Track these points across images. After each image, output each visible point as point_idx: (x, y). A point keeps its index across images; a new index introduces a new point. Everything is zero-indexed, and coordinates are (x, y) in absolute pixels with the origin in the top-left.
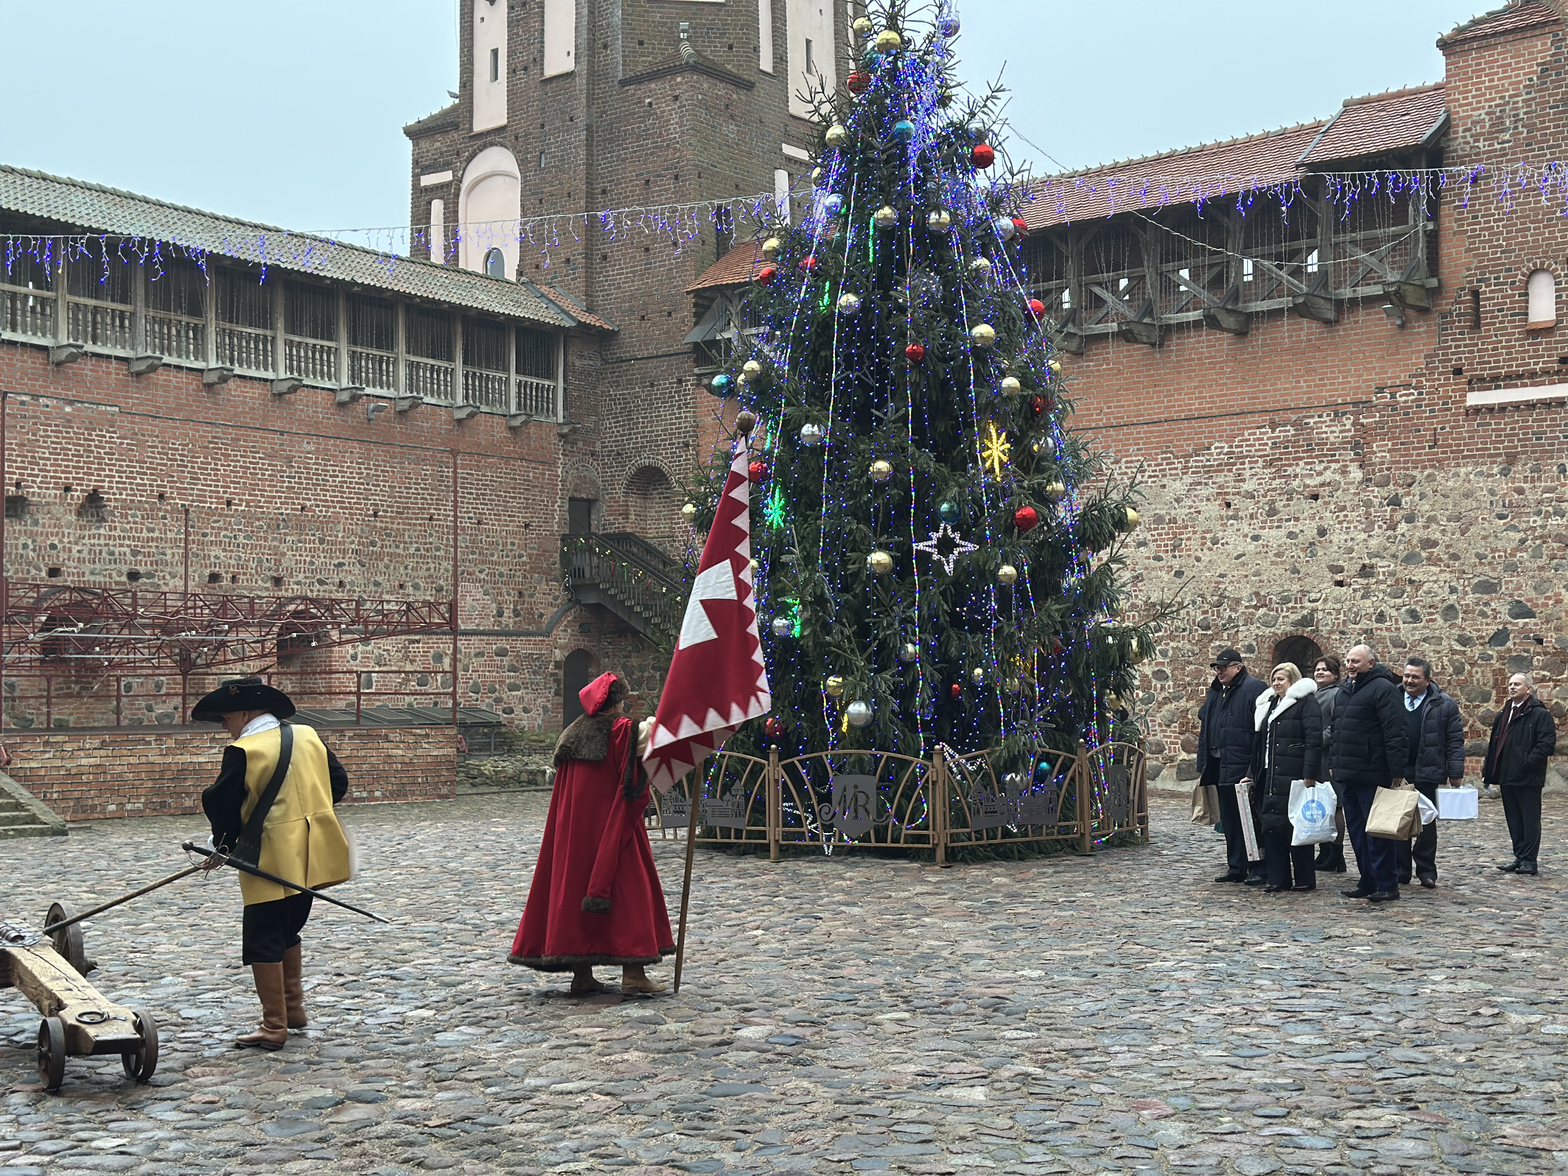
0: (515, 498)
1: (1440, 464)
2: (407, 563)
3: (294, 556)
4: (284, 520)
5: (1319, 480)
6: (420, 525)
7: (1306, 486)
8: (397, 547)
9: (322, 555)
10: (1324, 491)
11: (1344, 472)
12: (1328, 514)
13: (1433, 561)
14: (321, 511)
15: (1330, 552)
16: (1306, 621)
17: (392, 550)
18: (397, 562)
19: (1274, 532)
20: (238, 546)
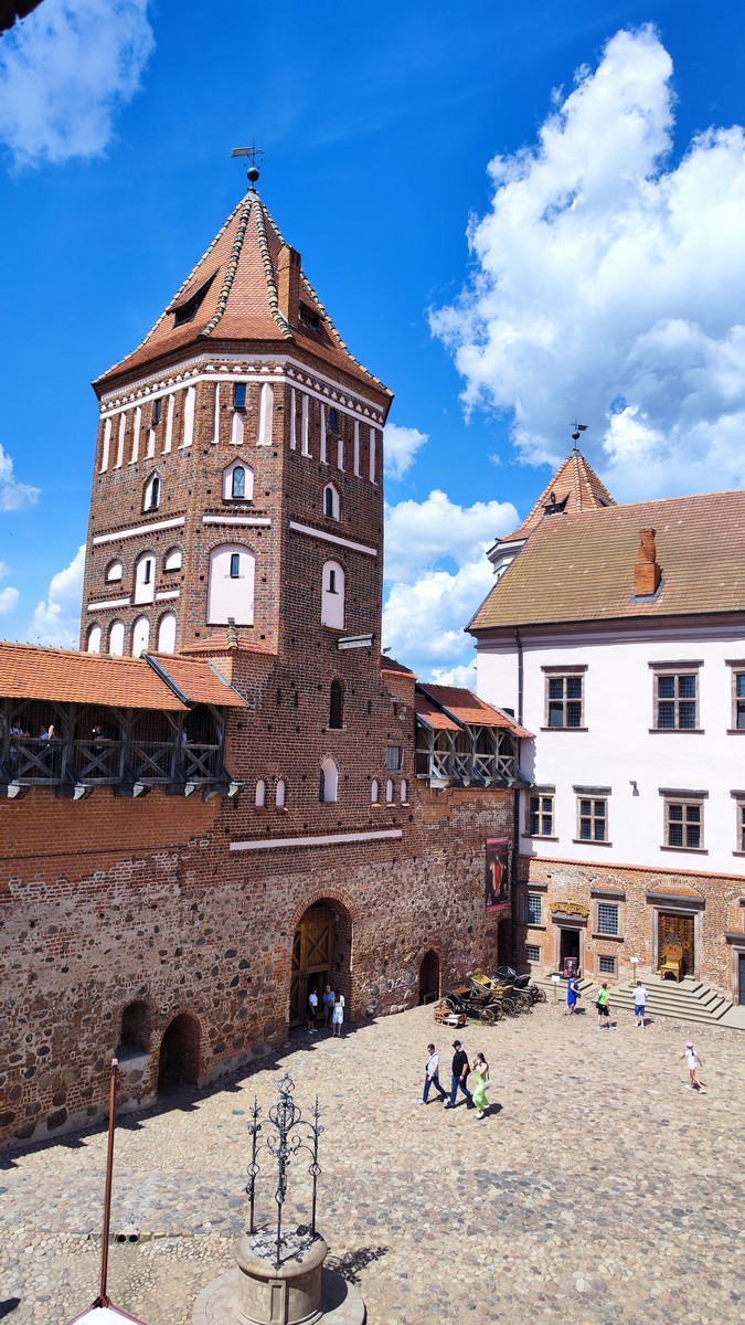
1: (215, 884)
5: (158, 896)
7: (150, 900)
10: (160, 903)
11: (171, 891)
12: (161, 918)
13: (210, 942)
15: (162, 944)
16: (143, 990)
19: (130, 933)
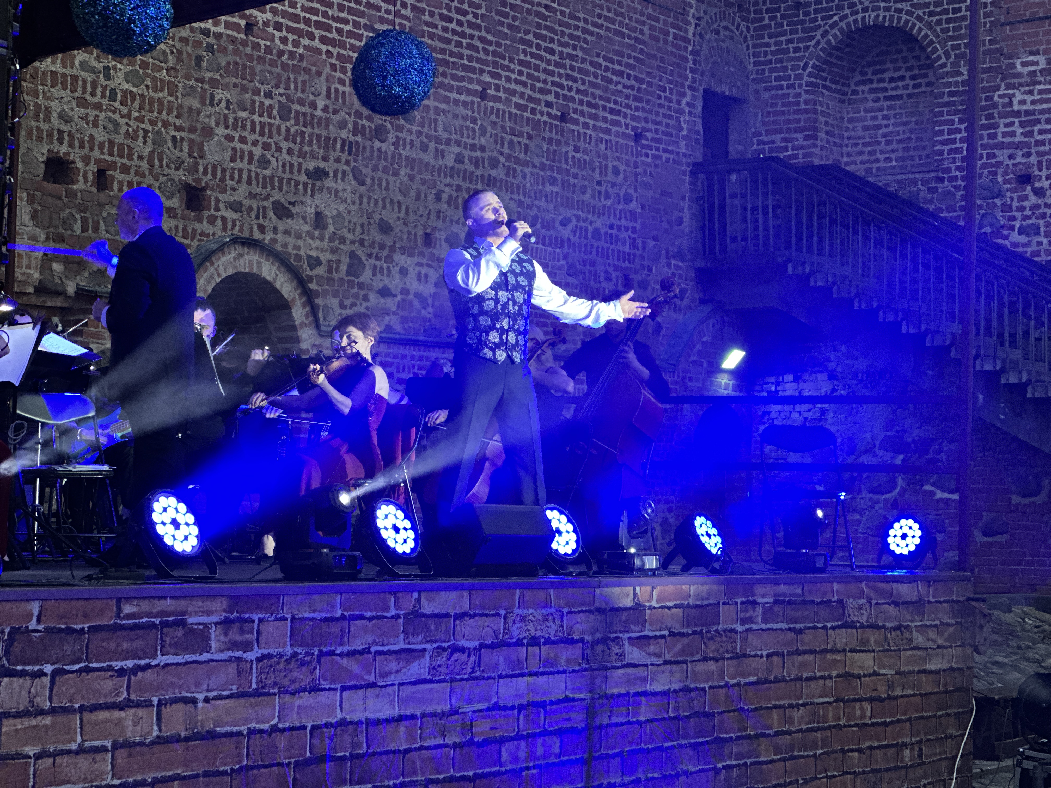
0: (620, 74)
2: (440, 186)
3: (230, 138)
4: (210, 48)
6: (465, 104)
8: (424, 148)
9: (285, 145)
14: (284, 40)
17: (414, 155)
18: (424, 182)
20: (113, 97)
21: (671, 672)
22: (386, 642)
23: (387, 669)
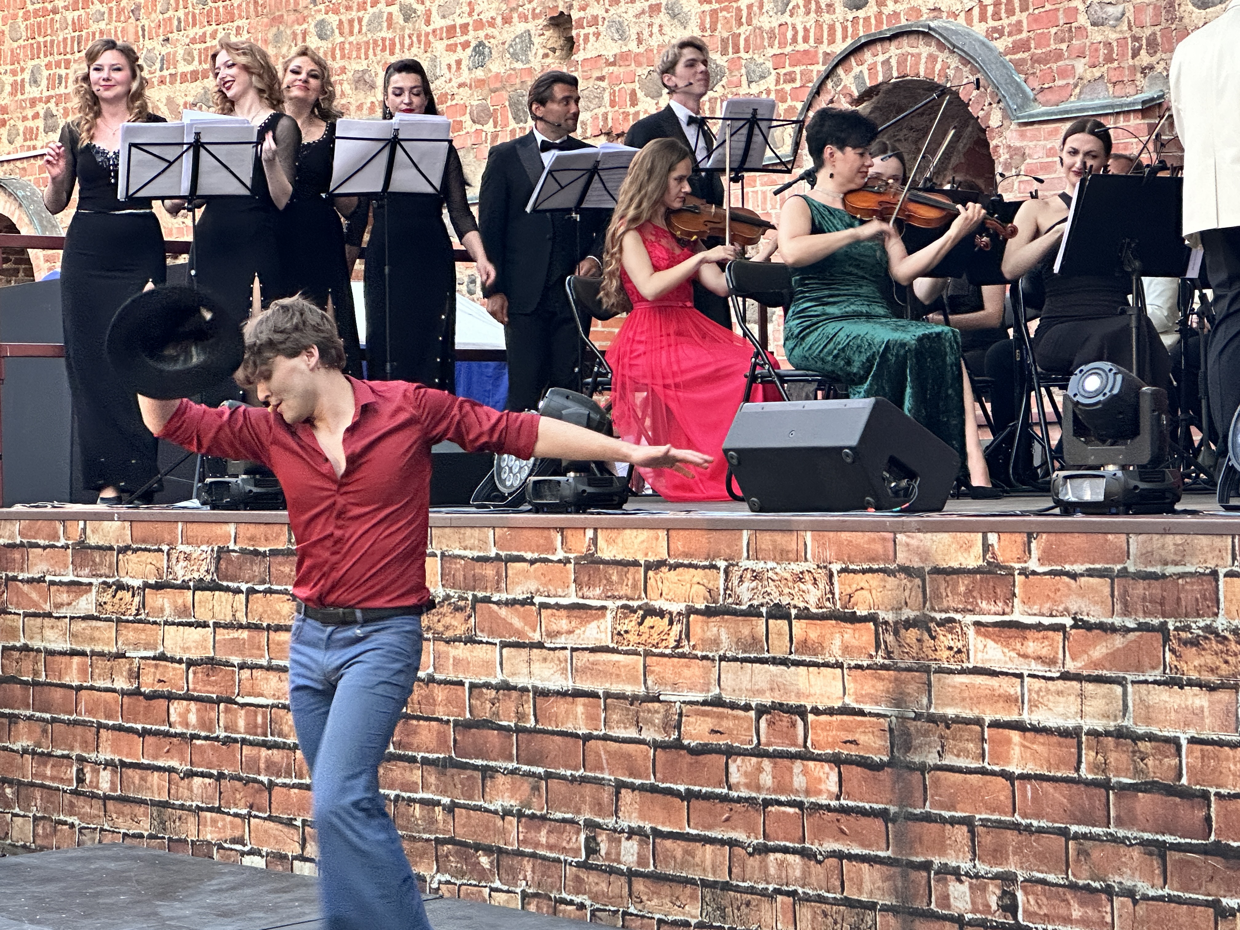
21: (1081, 695)
22: (553, 592)
23: (554, 627)
